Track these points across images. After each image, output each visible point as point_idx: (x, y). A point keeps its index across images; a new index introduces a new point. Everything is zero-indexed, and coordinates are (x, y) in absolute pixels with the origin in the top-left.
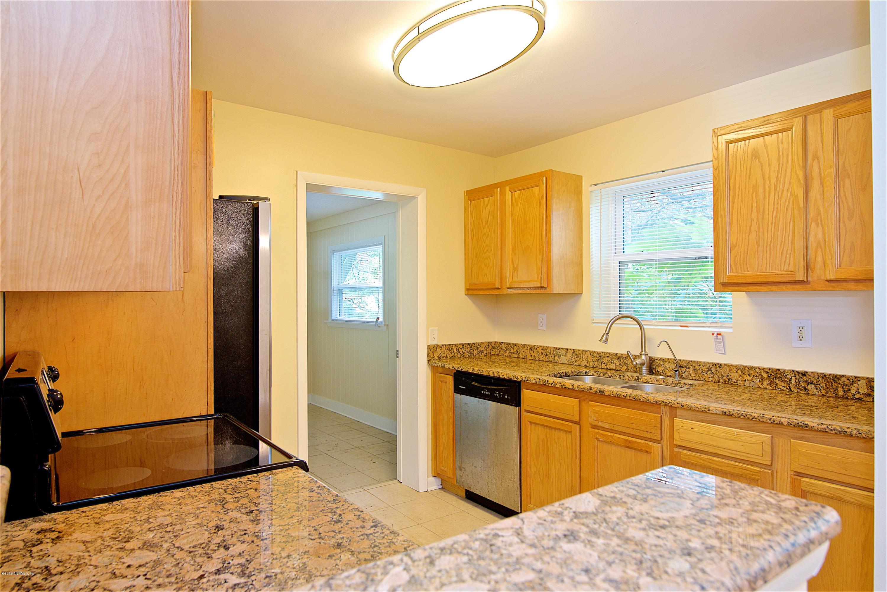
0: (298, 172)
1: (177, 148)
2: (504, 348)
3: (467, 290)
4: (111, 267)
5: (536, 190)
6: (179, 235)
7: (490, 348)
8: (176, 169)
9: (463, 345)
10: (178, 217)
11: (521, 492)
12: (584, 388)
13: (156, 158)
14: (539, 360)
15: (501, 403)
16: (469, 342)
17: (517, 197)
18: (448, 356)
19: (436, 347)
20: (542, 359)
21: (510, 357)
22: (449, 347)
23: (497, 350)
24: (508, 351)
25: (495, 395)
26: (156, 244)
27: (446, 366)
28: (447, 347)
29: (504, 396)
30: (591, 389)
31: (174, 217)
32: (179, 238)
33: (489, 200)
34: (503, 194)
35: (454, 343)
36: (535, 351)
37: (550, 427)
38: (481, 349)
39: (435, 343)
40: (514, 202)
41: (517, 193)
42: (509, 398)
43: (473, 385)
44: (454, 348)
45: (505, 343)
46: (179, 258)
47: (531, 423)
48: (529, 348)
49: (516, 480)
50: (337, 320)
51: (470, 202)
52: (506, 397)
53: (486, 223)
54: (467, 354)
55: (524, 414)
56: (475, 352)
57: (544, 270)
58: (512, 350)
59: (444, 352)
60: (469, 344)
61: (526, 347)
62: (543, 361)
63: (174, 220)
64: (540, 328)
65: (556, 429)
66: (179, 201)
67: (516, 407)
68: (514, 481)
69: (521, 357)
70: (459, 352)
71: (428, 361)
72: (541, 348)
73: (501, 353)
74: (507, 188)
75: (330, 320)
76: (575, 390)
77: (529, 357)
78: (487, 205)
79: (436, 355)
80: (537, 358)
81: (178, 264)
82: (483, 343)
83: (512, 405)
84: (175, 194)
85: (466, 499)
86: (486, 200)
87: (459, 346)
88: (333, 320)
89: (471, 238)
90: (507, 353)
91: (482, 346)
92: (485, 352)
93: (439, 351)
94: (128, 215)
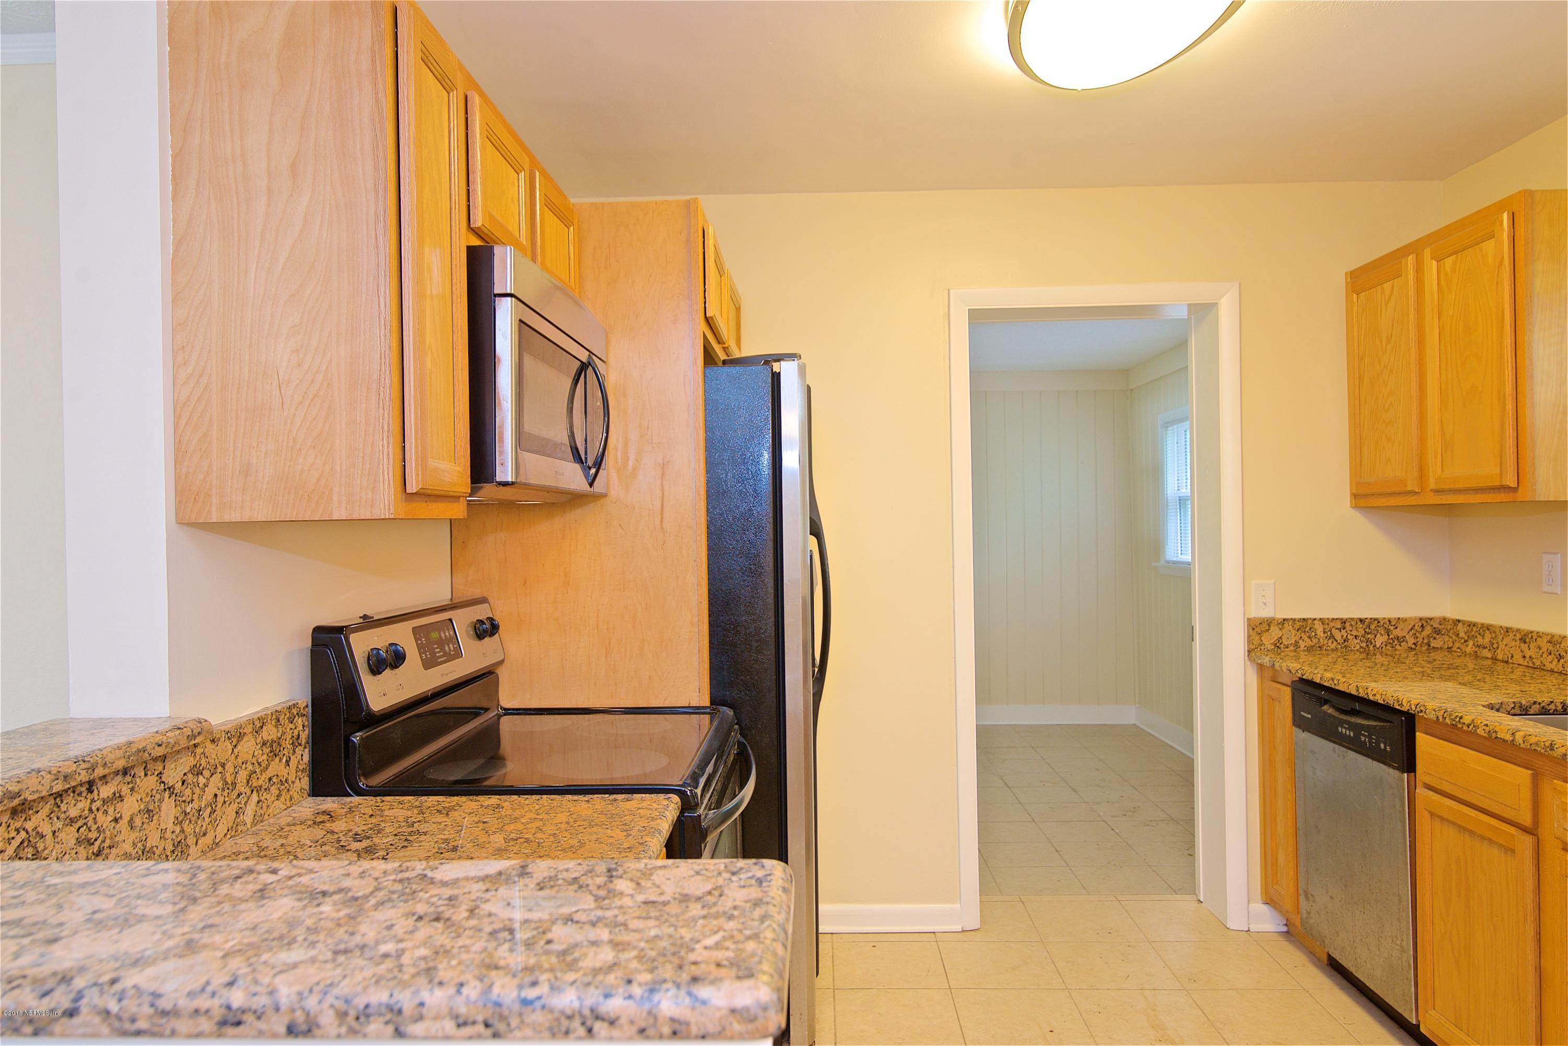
0: (951, 292)
1: (383, 328)
2: (1462, 634)
3: (1355, 496)
4: (314, 490)
5: (1489, 247)
6: (388, 444)
7: (1425, 633)
8: (383, 357)
9: (1344, 622)
10: (387, 419)
11: (1416, 976)
12: (1537, 744)
13: (362, 345)
14: (1541, 668)
15: (1373, 759)
16: (1362, 616)
17: (1448, 270)
18: (1302, 644)
19: (1269, 623)
20: (1549, 666)
21: (1476, 656)
22: (1304, 625)
23: (1447, 638)
24: (1471, 643)
25: (1363, 739)
26: (363, 458)
27: (1277, 665)
28: (1298, 625)
29: (1378, 744)
30: (1552, 749)
31: (381, 421)
32: (388, 447)
33: (1393, 287)
34: (1419, 268)
35: (1318, 616)
36: (1532, 645)
37: (1471, 833)
38: (1398, 632)
39: (1266, 613)
40: (1443, 282)
41: (1449, 261)
42: (1388, 748)
43: (1325, 713)
44: (1319, 628)
45: (1464, 622)
46: (388, 474)
47: (1432, 815)
48: (1518, 636)
49: (1404, 944)
50: (1174, 562)
51: (1355, 296)
52: (1382, 746)
53: (1389, 341)
54: (1355, 644)
55: (1420, 791)
56: (1380, 640)
57: (1510, 442)
58: (1480, 640)
59: (1290, 636)
60: (1361, 620)
61: (1511, 635)
62: (1552, 671)
63: (381, 425)
64: (1546, 588)
65: (1482, 838)
66: (387, 399)
67: (1403, 772)
68: (1402, 947)
69: (1500, 657)
70: (1332, 637)
71: (1249, 651)
72: (1545, 639)
73: (1457, 645)
74: (1427, 253)
75: (1162, 562)
76: (1518, 746)
77: (1518, 658)
78: (1389, 299)
79: (1268, 640)
80: (1538, 663)
81: (387, 482)
82: (1405, 620)
83: (1394, 768)
84: (382, 389)
85: (1329, 969)
86: (1387, 286)
87: (1332, 624)
88: (1168, 562)
89: (1360, 378)
90: (1469, 649)
91: (1400, 626)
92: (1411, 641)
93: (1275, 632)
94: (331, 424)
